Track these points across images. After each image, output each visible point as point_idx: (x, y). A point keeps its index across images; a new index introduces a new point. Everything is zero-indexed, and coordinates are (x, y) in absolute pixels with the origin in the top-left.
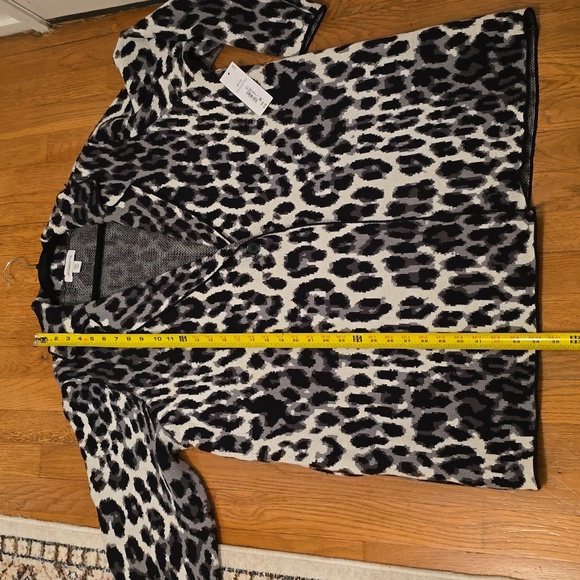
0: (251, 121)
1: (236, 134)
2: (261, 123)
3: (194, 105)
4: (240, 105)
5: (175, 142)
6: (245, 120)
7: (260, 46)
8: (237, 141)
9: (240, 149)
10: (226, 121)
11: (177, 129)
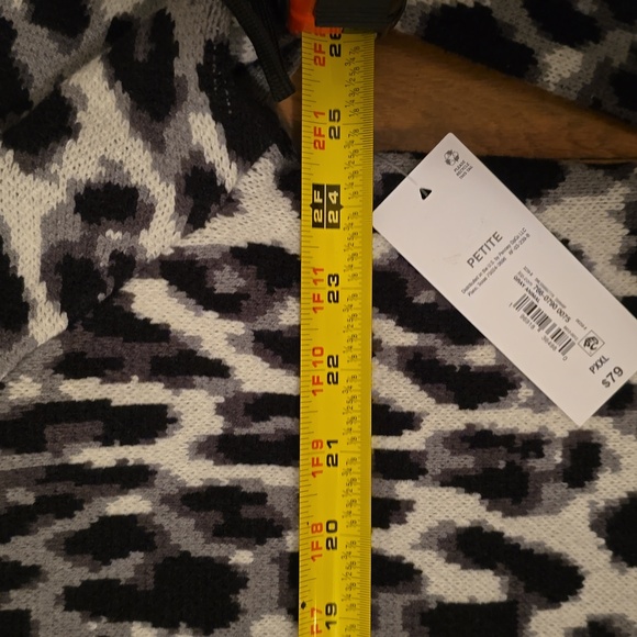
0: (534, 444)
1: (465, 509)
2: (584, 459)
3: (211, 333)
4: (479, 357)
5: (81, 521)
6: (508, 440)
7: (562, 64)
8: (472, 547)
9: (484, 587)
10: (409, 441)
11: (102, 457)
